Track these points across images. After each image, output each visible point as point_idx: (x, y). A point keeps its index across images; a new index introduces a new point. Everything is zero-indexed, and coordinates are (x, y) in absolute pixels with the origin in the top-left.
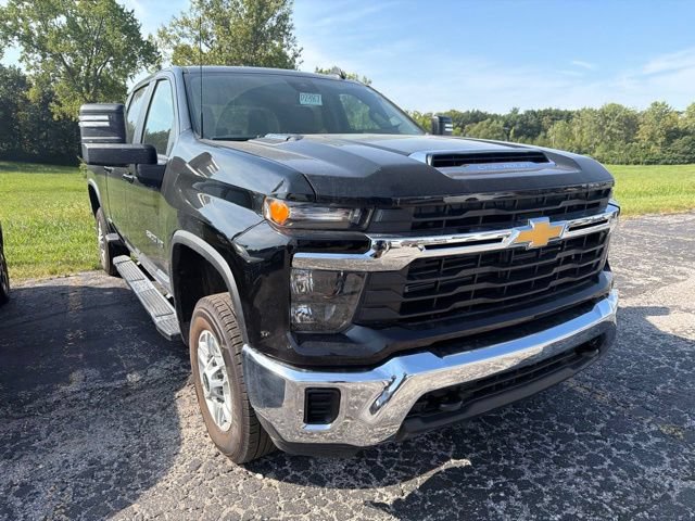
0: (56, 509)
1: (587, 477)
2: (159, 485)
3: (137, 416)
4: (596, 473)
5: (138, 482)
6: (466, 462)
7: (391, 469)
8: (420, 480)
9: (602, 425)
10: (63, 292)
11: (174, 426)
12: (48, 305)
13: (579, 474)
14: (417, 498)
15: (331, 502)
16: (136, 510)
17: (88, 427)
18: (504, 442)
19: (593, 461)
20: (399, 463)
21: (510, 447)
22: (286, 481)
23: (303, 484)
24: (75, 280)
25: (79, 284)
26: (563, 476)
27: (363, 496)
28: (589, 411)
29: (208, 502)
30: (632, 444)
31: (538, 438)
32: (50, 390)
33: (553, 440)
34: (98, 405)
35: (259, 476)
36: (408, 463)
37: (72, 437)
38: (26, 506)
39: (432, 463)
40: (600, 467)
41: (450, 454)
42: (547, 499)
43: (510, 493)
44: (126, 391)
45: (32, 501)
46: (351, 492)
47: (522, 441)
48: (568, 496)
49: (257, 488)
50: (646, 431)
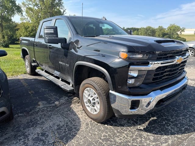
0: (56, 139)
1: (185, 119)
2: (80, 130)
3: (63, 113)
4: (187, 118)
5: (74, 130)
6: (155, 118)
7: (138, 121)
8: (147, 123)
9: (182, 107)
10: (19, 80)
11: (75, 115)
12: (16, 84)
13: (183, 119)
14: (149, 127)
15: (128, 130)
16: (78, 137)
17: (51, 117)
18: (162, 113)
19: (185, 115)
20: (139, 119)
21: (164, 114)
22: (113, 126)
23: (118, 126)
24: (20, 77)
25: (22, 78)
26: (180, 119)
27: (135, 128)
28: (177, 104)
29: (96, 133)
30: (191, 111)
31: (169, 111)
32: (35, 108)
33: (173, 111)
34: (50, 111)
35: (106, 125)
36: (141, 119)
37: (48, 120)
38: (47, 139)
39: (147, 119)
40: (187, 117)
41: (151, 116)
42: (179, 125)
43: (170, 124)
44: (56, 106)
45: (48, 137)
46: (132, 127)
47: (166, 112)
48: (184, 124)
49: (107, 128)
50: (193, 108)
